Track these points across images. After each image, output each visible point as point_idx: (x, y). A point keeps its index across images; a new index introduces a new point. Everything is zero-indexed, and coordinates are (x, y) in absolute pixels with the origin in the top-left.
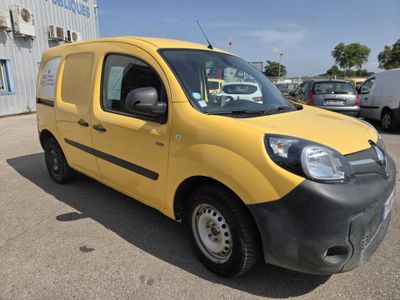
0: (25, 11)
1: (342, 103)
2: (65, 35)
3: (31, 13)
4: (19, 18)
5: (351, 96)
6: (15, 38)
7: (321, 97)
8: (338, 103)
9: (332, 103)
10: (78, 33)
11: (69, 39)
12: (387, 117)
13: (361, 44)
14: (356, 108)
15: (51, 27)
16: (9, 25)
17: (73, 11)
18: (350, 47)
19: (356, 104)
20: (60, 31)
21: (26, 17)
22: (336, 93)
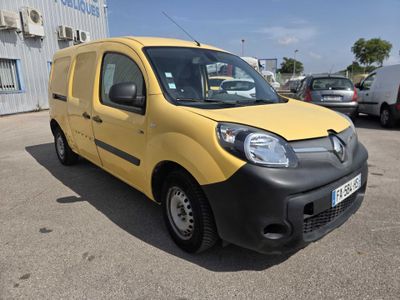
0: (34, 12)
1: (339, 99)
2: (74, 35)
3: (40, 14)
4: (28, 20)
5: (349, 92)
6: (25, 39)
7: (318, 93)
8: (335, 99)
9: (329, 99)
10: (87, 33)
11: (78, 39)
12: (385, 113)
13: (382, 39)
14: (353, 103)
15: (61, 27)
16: (19, 26)
17: (83, 11)
18: (370, 42)
19: (354, 100)
20: (68, 31)
21: (35, 18)
22: (333, 89)
